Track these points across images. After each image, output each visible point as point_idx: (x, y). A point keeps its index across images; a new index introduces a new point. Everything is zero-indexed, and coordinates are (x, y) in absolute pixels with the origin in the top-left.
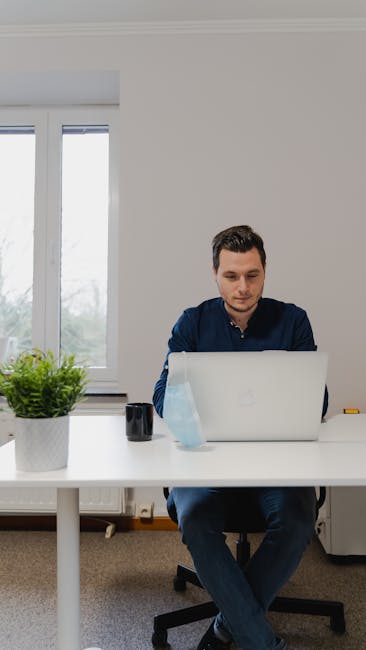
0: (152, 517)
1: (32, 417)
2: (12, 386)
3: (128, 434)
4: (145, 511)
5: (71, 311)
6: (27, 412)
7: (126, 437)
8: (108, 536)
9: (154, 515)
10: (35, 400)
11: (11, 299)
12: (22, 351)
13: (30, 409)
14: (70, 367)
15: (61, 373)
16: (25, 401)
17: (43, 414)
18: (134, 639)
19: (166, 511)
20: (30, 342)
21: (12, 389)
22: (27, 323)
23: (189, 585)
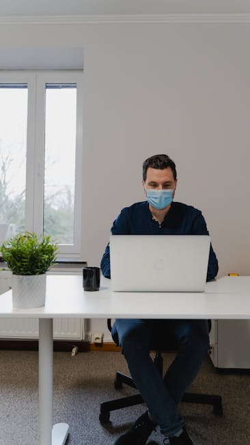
0: (102, 342)
1: (23, 274)
2: (10, 255)
3: (84, 286)
4: (98, 338)
5: (52, 206)
6: (20, 271)
7: (83, 289)
8: (73, 354)
9: (104, 341)
10: (25, 264)
11: (12, 198)
12: (18, 233)
13: (21, 269)
14: (47, 244)
15: (41, 247)
16: (19, 264)
17: (29, 272)
18: (88, 418)
19: (112, 339)
20: (23, 227)
21: (11, 257)
22: (22, 214)
23: (124, 385)
